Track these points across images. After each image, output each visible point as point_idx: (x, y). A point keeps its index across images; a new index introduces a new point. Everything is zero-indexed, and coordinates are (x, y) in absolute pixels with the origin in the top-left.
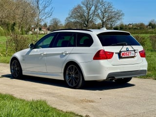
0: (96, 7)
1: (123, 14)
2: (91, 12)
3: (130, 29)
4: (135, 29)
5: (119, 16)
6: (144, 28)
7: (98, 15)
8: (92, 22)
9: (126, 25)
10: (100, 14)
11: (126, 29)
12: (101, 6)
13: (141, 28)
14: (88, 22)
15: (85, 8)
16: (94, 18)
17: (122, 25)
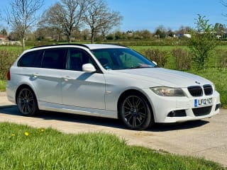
0: (82, 7)
1: (121, 17)
2: (75, 14)
3: (129, 38)
4: (137, 38)
5: (115, 20)
6: (149, 38)
7: (85, 19)
8: (77, 28)
9: (124, 34)
10: (89, 17)
11: (124, 38)
12: (89, 6)
13: (145, 38)
14: (70, 29)
15: (66, 8)
16: (80, 23)
17: (118, 32)
